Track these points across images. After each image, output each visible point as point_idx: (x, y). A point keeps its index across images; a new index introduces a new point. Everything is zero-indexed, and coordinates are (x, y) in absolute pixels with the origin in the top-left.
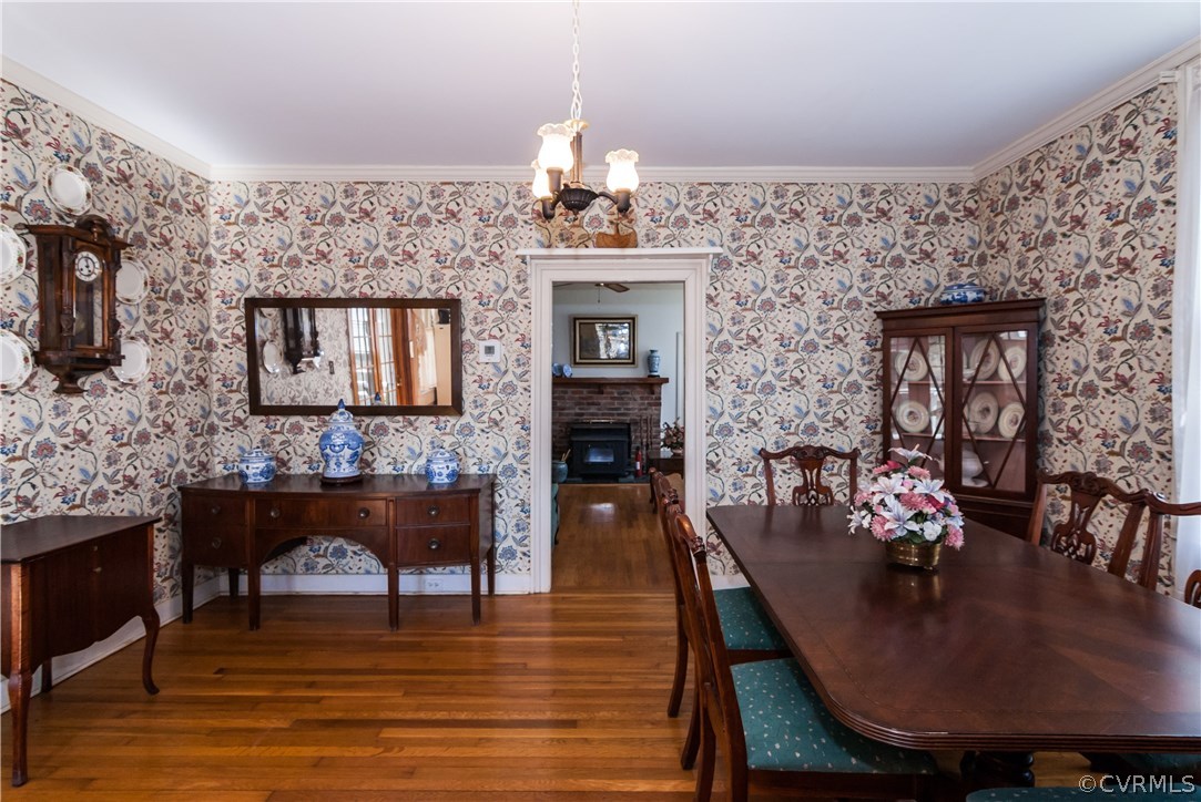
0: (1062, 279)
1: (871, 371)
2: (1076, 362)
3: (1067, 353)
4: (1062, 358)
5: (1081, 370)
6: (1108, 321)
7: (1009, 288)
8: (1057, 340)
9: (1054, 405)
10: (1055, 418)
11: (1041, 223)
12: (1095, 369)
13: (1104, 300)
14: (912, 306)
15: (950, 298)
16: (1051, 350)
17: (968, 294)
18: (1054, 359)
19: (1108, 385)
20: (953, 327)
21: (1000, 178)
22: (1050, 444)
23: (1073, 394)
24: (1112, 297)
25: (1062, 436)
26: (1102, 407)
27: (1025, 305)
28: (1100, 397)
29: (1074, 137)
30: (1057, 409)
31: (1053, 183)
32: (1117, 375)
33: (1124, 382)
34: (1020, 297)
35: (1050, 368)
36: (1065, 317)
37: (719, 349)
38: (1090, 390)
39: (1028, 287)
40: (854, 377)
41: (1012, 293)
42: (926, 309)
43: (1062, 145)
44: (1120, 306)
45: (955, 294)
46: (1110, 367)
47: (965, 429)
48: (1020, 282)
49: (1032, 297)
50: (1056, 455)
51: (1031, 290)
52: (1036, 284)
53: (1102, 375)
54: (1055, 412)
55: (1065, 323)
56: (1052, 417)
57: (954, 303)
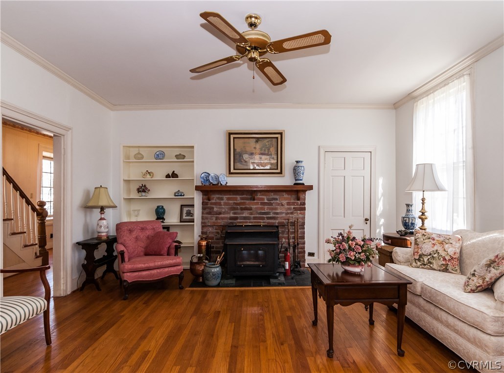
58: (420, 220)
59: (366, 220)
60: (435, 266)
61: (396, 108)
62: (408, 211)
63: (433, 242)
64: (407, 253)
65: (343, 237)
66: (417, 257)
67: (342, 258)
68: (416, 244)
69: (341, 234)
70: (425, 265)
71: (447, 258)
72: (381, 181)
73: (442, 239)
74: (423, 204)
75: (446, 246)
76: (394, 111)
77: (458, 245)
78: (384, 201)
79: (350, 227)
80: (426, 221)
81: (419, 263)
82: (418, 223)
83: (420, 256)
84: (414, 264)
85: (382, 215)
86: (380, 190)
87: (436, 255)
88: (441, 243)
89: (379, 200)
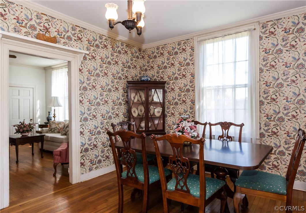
0: (169, 77)
1: (124, 99)
2: (173, 97)
3: (171, 95)
4: (169, 96)
5: (174, 99)
6: (180, 88)
7: (154, 78)
8: (168, 92)
9: (167, 107)
10: (168, 111)
11: (163, 63)
12: (178, 99)
13: (179, 83)
14: (132, 80)
15: (144, 79)
16: (166, 94)
17: (148, 78)
18: (167, 96)
19: (181, 102)
20: (147, 87)
21: (151, 50)
22: (167, 117)
23: (172, 105)
24: (181, 82)
25: (169, 115)
26: (179, 107)
27: (159, 83)
28: (179, 105)
29: (171, 44)
30: (168, 108)
31: (166, 54)
32: (182, 100)
33: (184, 101)
34: (158, 81)
35: (166, 98)
36: (170, 86)
37: (83, 89)
38: (176, 104)
39: (160, 78)
40: (120, 101)
41: (155, 79)
42: (135, 81)
43: (168, 45)
44: (183, 85)
45: (146, 78)
46: (181, 98)
47: (150, 114)
48: (158, 77)
49: (161, 81)
50: (168, 119)
51: (161, 79)
52: (162, 78)
53: (179, 100)
54: (168, 109)
55: (170, 88)
56: (167, 110)
57: (145, 81)
58: (54, 118)
59: (31, 120)
60: (56, 132)
61: (45, 70)
62: (49, 114)
63: (55, 124)
64: (47, 129)
65: (21, 123)
66: (50, 130)
67: (21, 130)
68: (50, 125)
69: (20, 122)
70: (52, 132)
71: (60, 129)
72: (38, 102)
73: (58, 123)
74: (54, 111)
75: (59, 125)
76: (44, 71)
77: (63, 124)
78: (40, 111)
79: (24, 120)
80: (55, 118)
81: (51, 132)
82: (53, 119)
83: (51, 129)
84: (49, 132)
85: (39, 117)
86: (38, 106)
87: (56, 128)
88: (58, 124)
89: (38, 111)
